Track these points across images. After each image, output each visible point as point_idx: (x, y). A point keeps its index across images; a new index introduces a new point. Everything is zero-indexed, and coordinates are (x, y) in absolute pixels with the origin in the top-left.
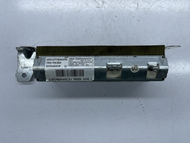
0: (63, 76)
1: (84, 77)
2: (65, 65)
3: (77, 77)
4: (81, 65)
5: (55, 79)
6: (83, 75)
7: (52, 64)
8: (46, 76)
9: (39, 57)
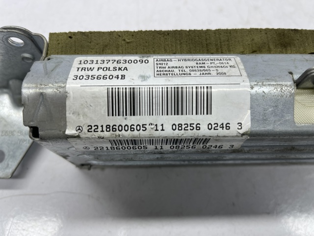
0: (133, 113)
1: (212, 119)
2: (143, 74)
3: (184, 116)
4: (198, 73)
5: (100, 129)
6: (209, 111)
7: (95, 73)
8: (67, 115)
9: (52, 56)
